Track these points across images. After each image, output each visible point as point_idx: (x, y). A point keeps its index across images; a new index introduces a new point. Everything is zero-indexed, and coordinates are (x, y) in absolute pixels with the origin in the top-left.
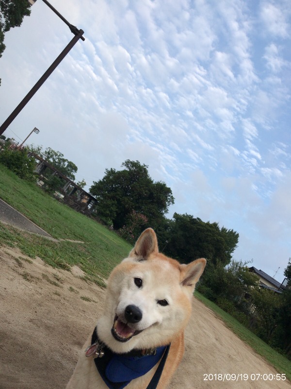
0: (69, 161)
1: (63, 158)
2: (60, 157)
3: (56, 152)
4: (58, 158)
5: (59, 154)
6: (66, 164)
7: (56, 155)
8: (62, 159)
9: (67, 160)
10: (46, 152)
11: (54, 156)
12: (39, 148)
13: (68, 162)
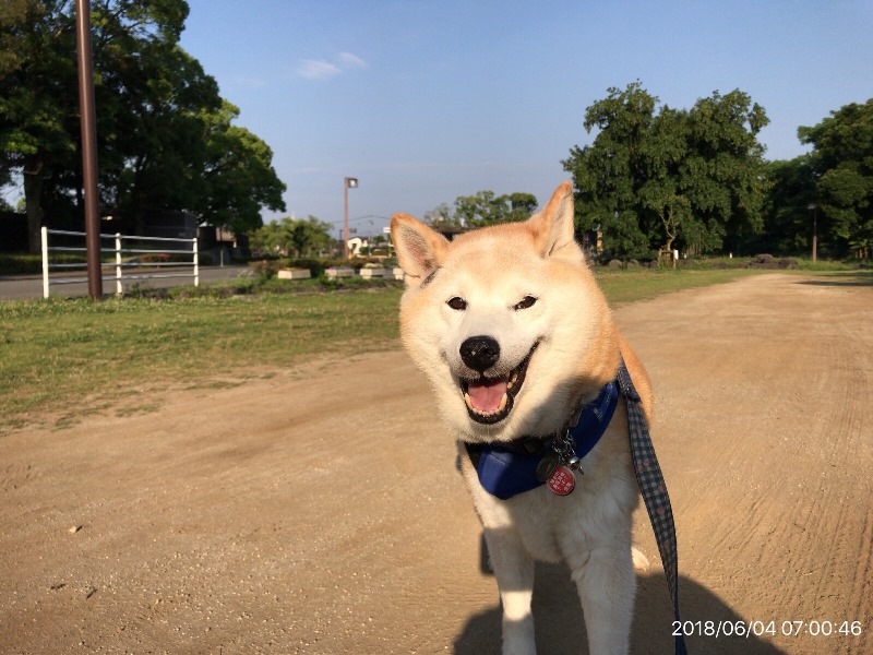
0: (510, 194)
1: (495, 198)
3: (475, 196)
5: (483, 198)
6: (509, 203)
9: (505, 197)
10: (458, 210)
11: (478, 206)
12: (444, 212)
13: (511, 198)
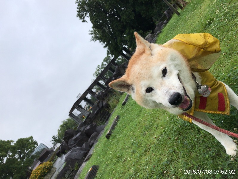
2: (100, 67)
4: (101, 69)
7: (98, 70)
8: (102, 66)
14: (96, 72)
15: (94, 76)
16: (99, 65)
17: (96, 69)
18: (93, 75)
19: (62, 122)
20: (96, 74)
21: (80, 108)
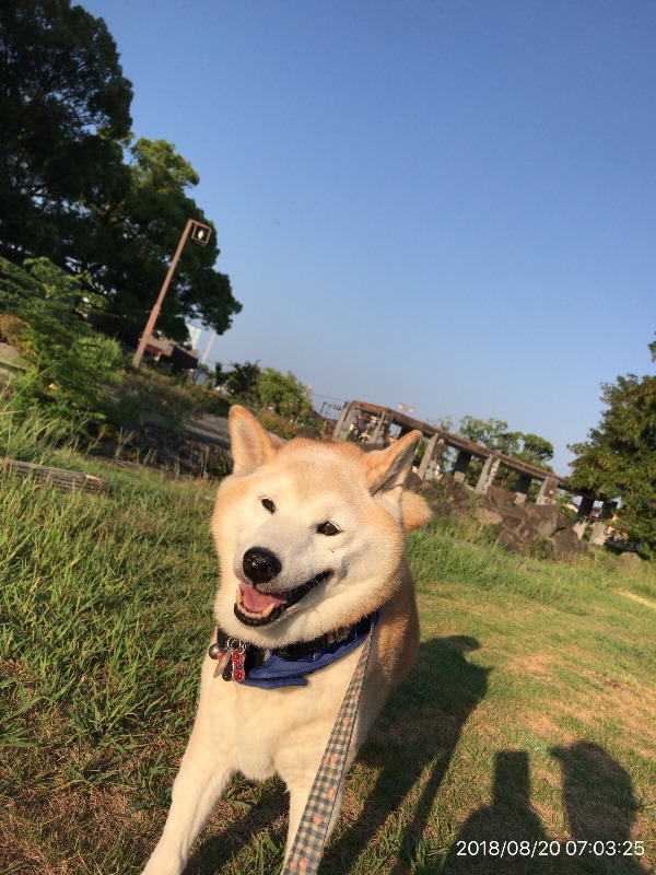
0: (526, 434)
1: (507, 431)
2: (501, 432)
3: (486, 421)
4: (497, 436)
5: (494, 426)
6: (521, 443)
7: (489, 429)
8: (506, 436)
9: (520, 434)
10: (462, 429)
11: (486, 433)
12: (445, 425)
13: (525, 438)
14: (479, 423)
15: (463, 422)
16: (506, 426)
17: (491, 420)
18: (467, 417)
19: (290, 372)
20: (472, 425)
21: (382, 432)
